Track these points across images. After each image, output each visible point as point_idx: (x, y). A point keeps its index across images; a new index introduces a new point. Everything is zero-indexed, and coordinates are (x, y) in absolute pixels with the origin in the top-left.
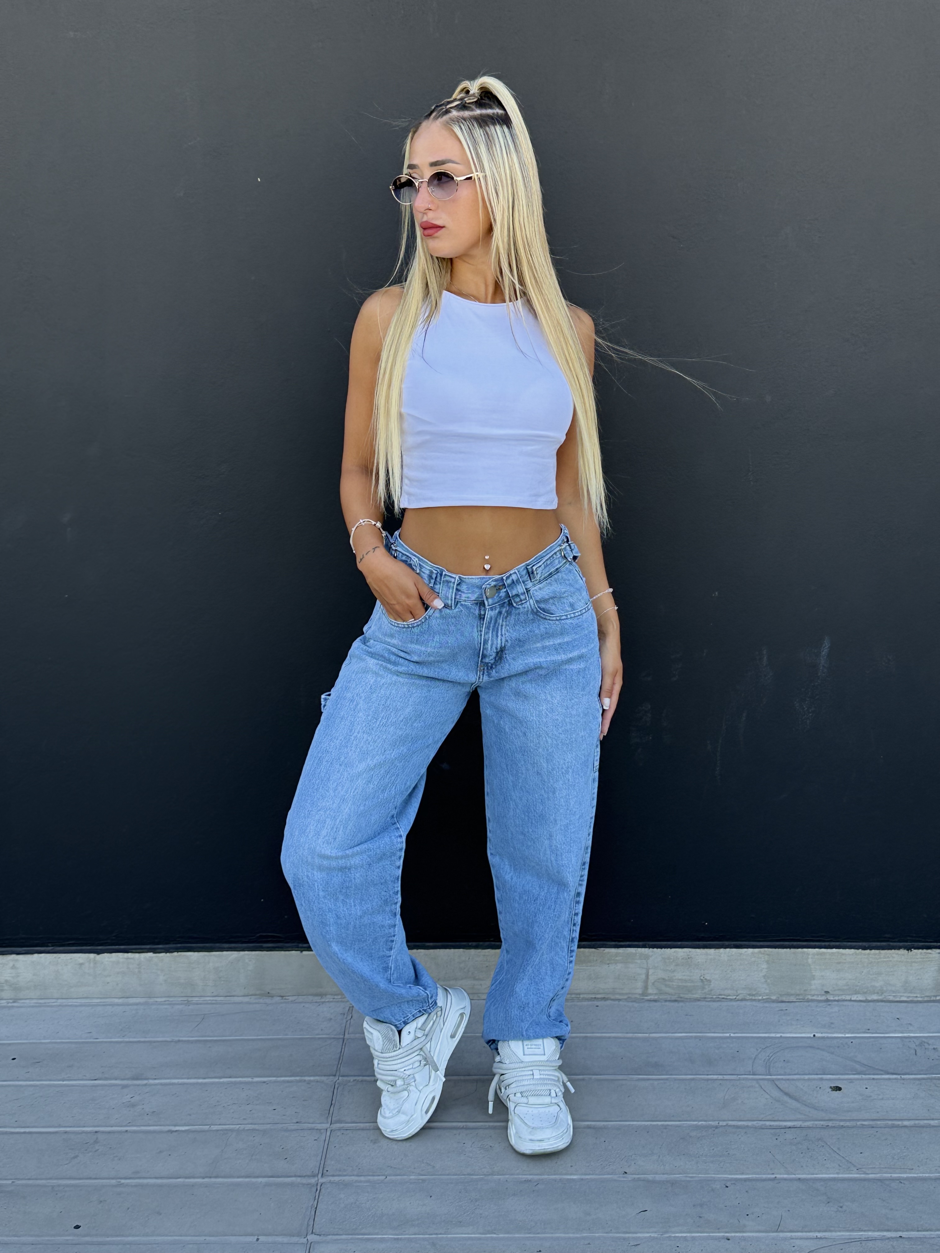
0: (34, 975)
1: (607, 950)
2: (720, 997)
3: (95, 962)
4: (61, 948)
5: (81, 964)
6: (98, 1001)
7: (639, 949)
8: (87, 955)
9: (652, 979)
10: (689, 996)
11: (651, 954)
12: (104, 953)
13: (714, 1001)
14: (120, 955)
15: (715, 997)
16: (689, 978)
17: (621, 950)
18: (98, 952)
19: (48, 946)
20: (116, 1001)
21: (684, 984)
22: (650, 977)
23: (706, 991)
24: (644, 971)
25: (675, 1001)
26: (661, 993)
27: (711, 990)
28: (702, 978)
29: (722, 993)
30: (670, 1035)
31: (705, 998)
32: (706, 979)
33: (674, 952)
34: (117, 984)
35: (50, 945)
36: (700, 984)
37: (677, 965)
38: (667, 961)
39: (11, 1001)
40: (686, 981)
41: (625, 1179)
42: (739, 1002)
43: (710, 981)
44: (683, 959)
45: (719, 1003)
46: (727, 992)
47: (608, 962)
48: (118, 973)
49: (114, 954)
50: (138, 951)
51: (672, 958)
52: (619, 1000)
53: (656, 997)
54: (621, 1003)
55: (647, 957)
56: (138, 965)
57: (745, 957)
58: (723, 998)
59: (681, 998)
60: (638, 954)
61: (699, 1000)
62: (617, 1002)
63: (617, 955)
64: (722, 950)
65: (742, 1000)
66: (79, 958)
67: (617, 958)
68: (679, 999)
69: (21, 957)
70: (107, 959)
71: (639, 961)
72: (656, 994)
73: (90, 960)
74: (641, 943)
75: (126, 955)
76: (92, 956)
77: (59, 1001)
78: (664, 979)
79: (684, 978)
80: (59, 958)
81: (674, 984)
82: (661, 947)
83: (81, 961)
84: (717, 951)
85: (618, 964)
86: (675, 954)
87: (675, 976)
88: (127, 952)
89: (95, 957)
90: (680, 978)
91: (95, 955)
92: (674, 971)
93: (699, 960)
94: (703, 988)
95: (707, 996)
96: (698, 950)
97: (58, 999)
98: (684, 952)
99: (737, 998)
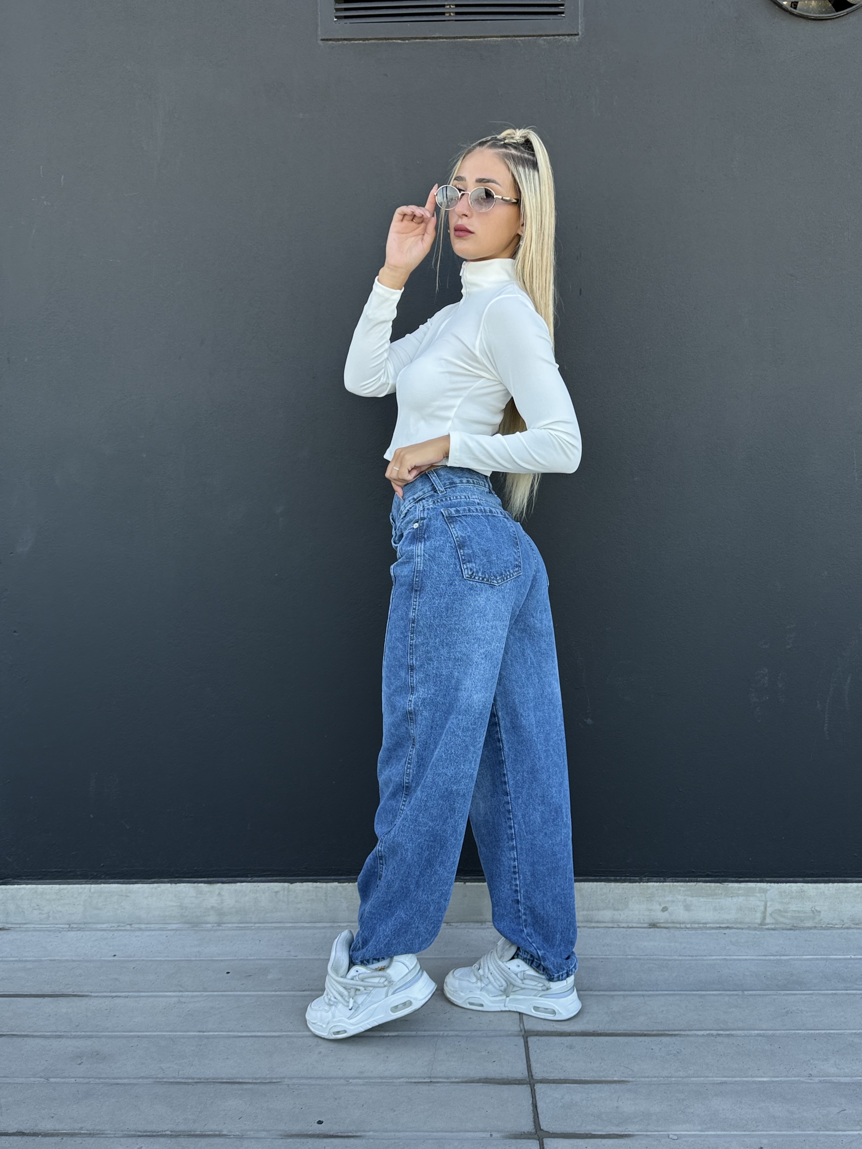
0: (236, 902)
1: (731, 885)
2: (828, 926)
3: (289, 891)
4: (260, 879)
5: (277, 892)
6: (290, 925)
7: (759, 884)
8: (282, 884)
9: (769, 910)
10: (802, 925)
11: (768, 888)
12: (296, 882)
13: (825, 929)
14: (310, 884)
15: (824, 926)
16: (802, 909)
17: (743, 885)
18: (292, 883)
19: (248, 877)
20: (306, 925)
21: (797, 915)
22: (768, 909)
23: (816, 921)
24: (763, 903)
25: (791, 929)
26: (776, 924)
27: (821, 920)
28: (813, 909)
29: (830, 922)
30: (798, 957)
31: (815, 927)
32: (816, 910)
33: (789, 886)
34: (307, 910)
35: (249, 875)
36: (812, 915)
37: (791, 898)
38: (783, 894)
39: (216, 925)
40: (799, 912)
41: (811, 1081)
42: (846, 930)
43: (820, 912)
44: (797, 892)
45: (829, 932)
46: (834, 922)
47: (731, 895)
48: (308, 901)
49: (304, 884)
50: (325, 881)
51: (787, 891)
52: (742, 929)
53: (773, 926)
54: (744, 931)
55: (765, 891)
56: (326, 893)
57: (850, 890)
58: (831, 927)
59: (795, 927)
60: (757, 889)
61: (811, 928)
62: (741, 930)
63: (739, 888)
64: (830, 885)
65: (848, 928)
66: (276, 886)
67: (739, 892)
68: (793, 928)
69: (226, 886)
70: (299, 888)
71: (758, 895)
72: (772, 924)
73: (284, 889)
74: (758, 879)
75: (315, 884)
76: (286, 884)
77: (257, 925)
78: (780, 910)
79: (797, 909)
80: (258, 886)
81: (789, 915)
82: (778, 882)
83: (276, 889)
84: (826, 885)
85: (740, 897)
86: (790, 888)
87: (789, 908)
88: (317, 882)
89: (289, 886)
90: (794, 909)
91: (289, 884)
92: (789, 903)
93: (811, 894)
94: (814, 918)
95: (817, 925)
96: (810, 885)
97: (255, 923)
98: (798, 887)
99: (844, 926)
